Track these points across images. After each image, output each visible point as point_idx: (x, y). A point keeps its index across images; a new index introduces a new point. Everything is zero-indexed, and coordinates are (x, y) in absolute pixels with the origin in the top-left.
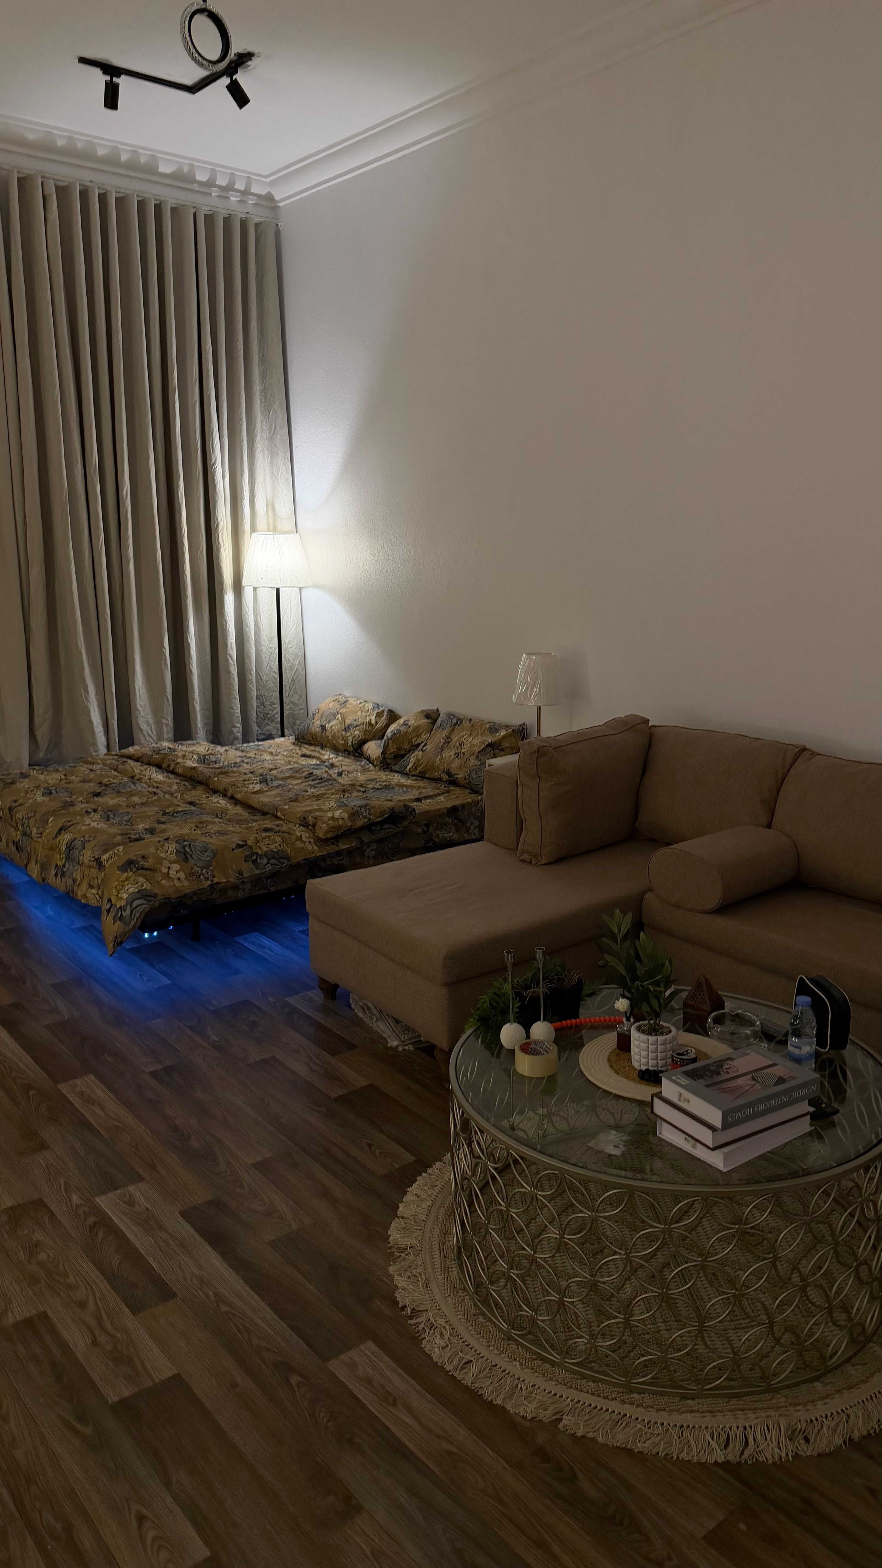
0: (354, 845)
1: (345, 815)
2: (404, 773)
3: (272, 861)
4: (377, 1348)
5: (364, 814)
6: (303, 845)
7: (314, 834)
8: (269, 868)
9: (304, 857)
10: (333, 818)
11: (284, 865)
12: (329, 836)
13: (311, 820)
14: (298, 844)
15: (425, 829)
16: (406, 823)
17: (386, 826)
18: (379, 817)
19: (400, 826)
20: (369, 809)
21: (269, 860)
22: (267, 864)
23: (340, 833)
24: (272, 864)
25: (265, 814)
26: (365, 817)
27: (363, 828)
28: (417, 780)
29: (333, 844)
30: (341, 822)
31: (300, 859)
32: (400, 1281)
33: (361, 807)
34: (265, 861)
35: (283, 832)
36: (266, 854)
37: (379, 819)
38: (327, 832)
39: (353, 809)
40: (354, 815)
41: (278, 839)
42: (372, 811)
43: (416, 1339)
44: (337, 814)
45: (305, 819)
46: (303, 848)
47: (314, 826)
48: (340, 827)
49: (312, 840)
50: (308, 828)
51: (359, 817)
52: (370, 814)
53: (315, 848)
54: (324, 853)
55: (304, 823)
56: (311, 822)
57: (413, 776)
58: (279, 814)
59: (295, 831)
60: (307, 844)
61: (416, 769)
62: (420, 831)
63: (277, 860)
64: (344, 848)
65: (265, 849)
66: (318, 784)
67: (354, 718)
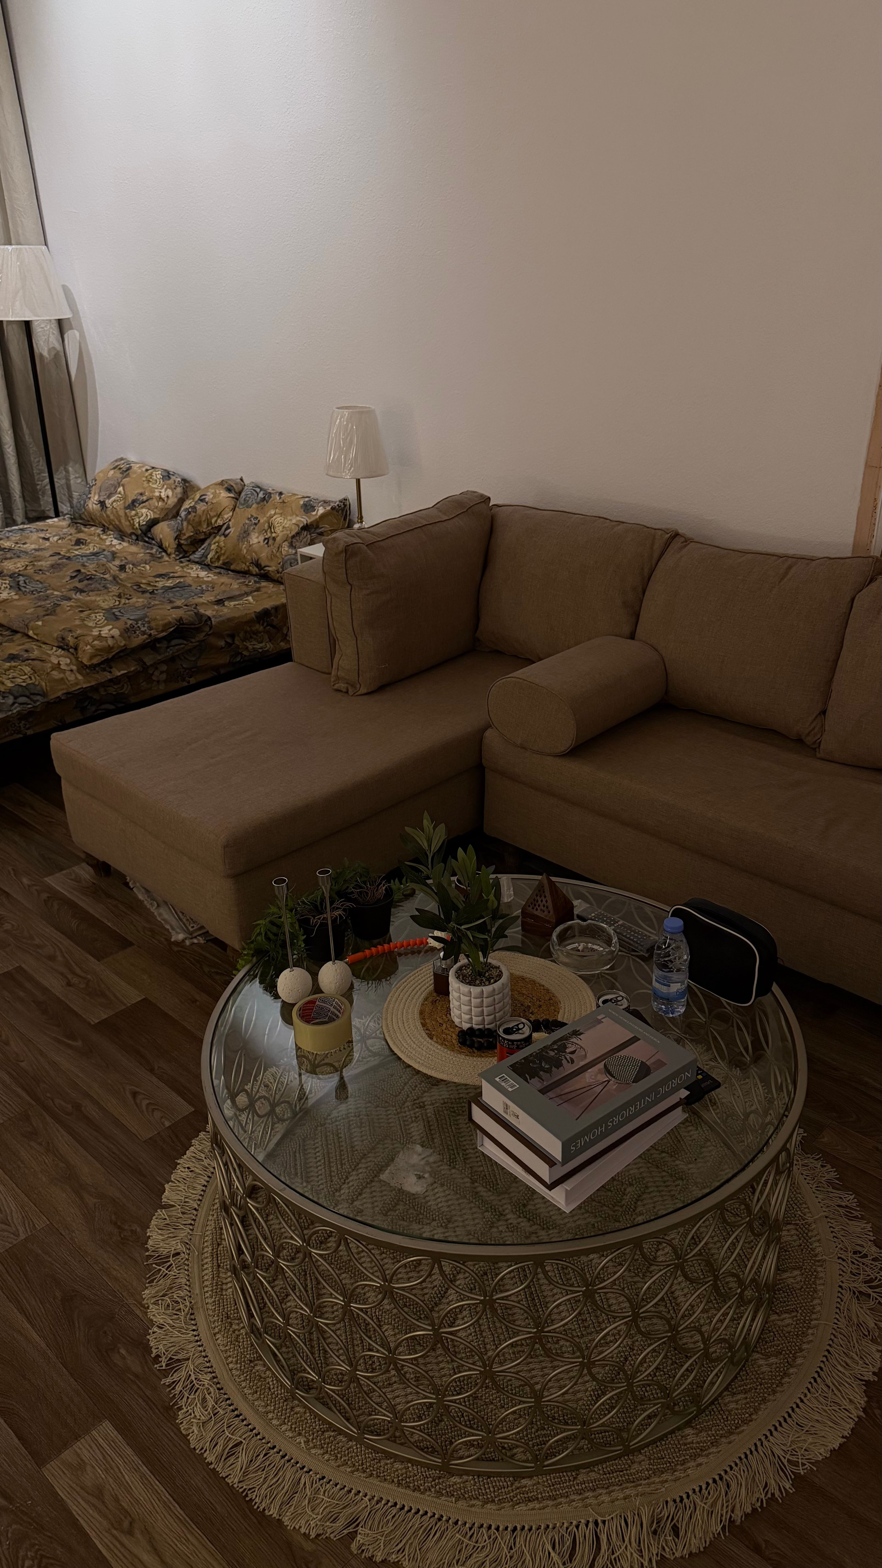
0: (132, 669)
1: (116, 632)
2: (205, 565)
3: (22, 700)
4: (116, 1432)
5: (143, 629)
6: (62, 675)
7: (77, 658)
8: (16, 709)
9: (65, 691)
10: (99, 637)
11: (38, 703)
12: (95, 661)
13: (70, 640)
14: (56, 674)
15: (229, 640)
16: (201, 636)
17: (174, 642)
18: (162, 631)
19: (193, 640)
20: (149, 622)
21: (16, 698)
22: (14, 704)
23: (110, 656)
24: (21, 704)
26: (144, 633)
27: (143, 647)
28: (220, 573)
29: (104, 670)
30: (110, 642)
31: (59, 694)
32: (157, 1314)
33: (137, 621)
34: (11, 700)
35: (33, 660)
36: (10, 692)
37: (164, 634)
38: (91, 658)
39: (126, 623)
40: (128, 631)
41: (27, 669)
42: (153, 624)
43: (170, 1410)
44: (105, 631)
45: (63, 639)
46: (62, 679)
47: (76, 649)
48: (110, 648)
49: (74, 668)
50: (68, 651)
51: (135, 633)
52: (151, 628)
53: (80, 677)
54: (93, 683)
55: (63, 645)
56: (71, 644)
57: (216, 567)
58: (31, 633)
59: (50, 656)
60: (68, 673)
61: (218, 559)
62: (222, 643)
63: (28, 697)
64: (119, 674)
65: (9, 684)
66: (87, 586)
67: (140, 491)
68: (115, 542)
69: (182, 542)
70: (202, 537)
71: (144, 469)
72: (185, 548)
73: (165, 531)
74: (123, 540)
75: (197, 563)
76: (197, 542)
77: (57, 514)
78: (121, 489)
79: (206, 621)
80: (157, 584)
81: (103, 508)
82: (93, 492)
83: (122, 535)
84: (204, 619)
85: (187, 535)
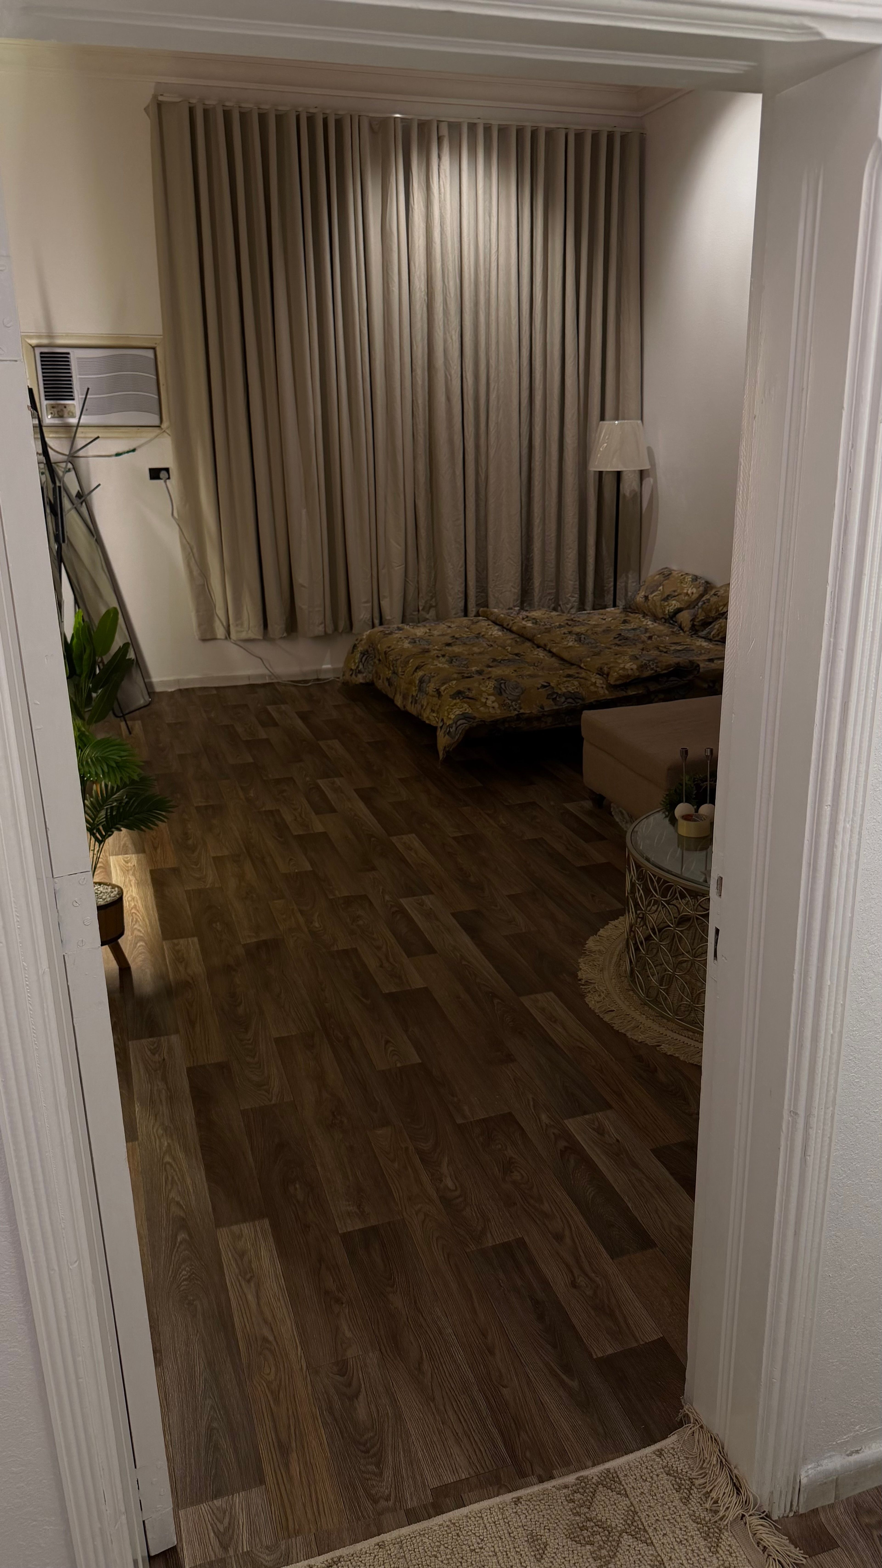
0: (640, 692)
1: (635, 667)
2: (708, 639)
3: (570, 700)
4: (554, 995)
5: (652, 667)
6: (596, 689)
7: (607, 681)
8: (565, 705)
9: (596, 699)
10: (624, 669)
11: (578, 704)
12: (618, 683)
13: (606, 669)
14: (593, 688)
16: (691, 677)
17: (672, 678)
18: (665, 670)
19: (685, 679)
20: (657, 663)
21: (566, 699)
22: (564, 702)
23: (628, 681)
24: (568, 703)
25: (573, 664)
26: (652, 669)
27: (650, 679)
28: (717, 644)
29: (622, 690)
30: (630, 672)
31: (592, 700)
32: (584, 967)
33: (649, 661)
34: (563, 699)
35: (581, 678)
36: (564, 694)
37: (666, 672)
38: (616, 680)
39: (642, 662)
40: (642, 667)
41: (576, 683)
42: (659, 665)
44: (628, 666)
45: (601, 669)
46: (596, 692)
47: (608, 675)
48: (629, 676)
49: (604, 686)
50: (603, 676)
51: (647, 668)
52: (657, 667)
53: (607, 692)
54: (614, 697)
55: (601, 672)
56: (606, 672)
57: (716, 641)
58: (582, 665)
59: (591, 677)
60: (600, 689)
61: (718, 635)
63: (573, 699)
64: (631, 694)
65: (564, 690)
66: (623, 643)
67: (674, 589)
68: (649, 623)
69: (695, 623)
70: (710, 620)
71: (680, 575)
72: (697, 628)
73: (685, 617)
74: (656, 622)
75: (703, 638)
76: (706, 624)
77: (615, 605)
78: (661, 588)
79: (696, 667)
80: (671, 648)
81: (645, 601)
82: (641, 590)
83: (655, 618)
84: (695, 665)
85: (700, 618)
